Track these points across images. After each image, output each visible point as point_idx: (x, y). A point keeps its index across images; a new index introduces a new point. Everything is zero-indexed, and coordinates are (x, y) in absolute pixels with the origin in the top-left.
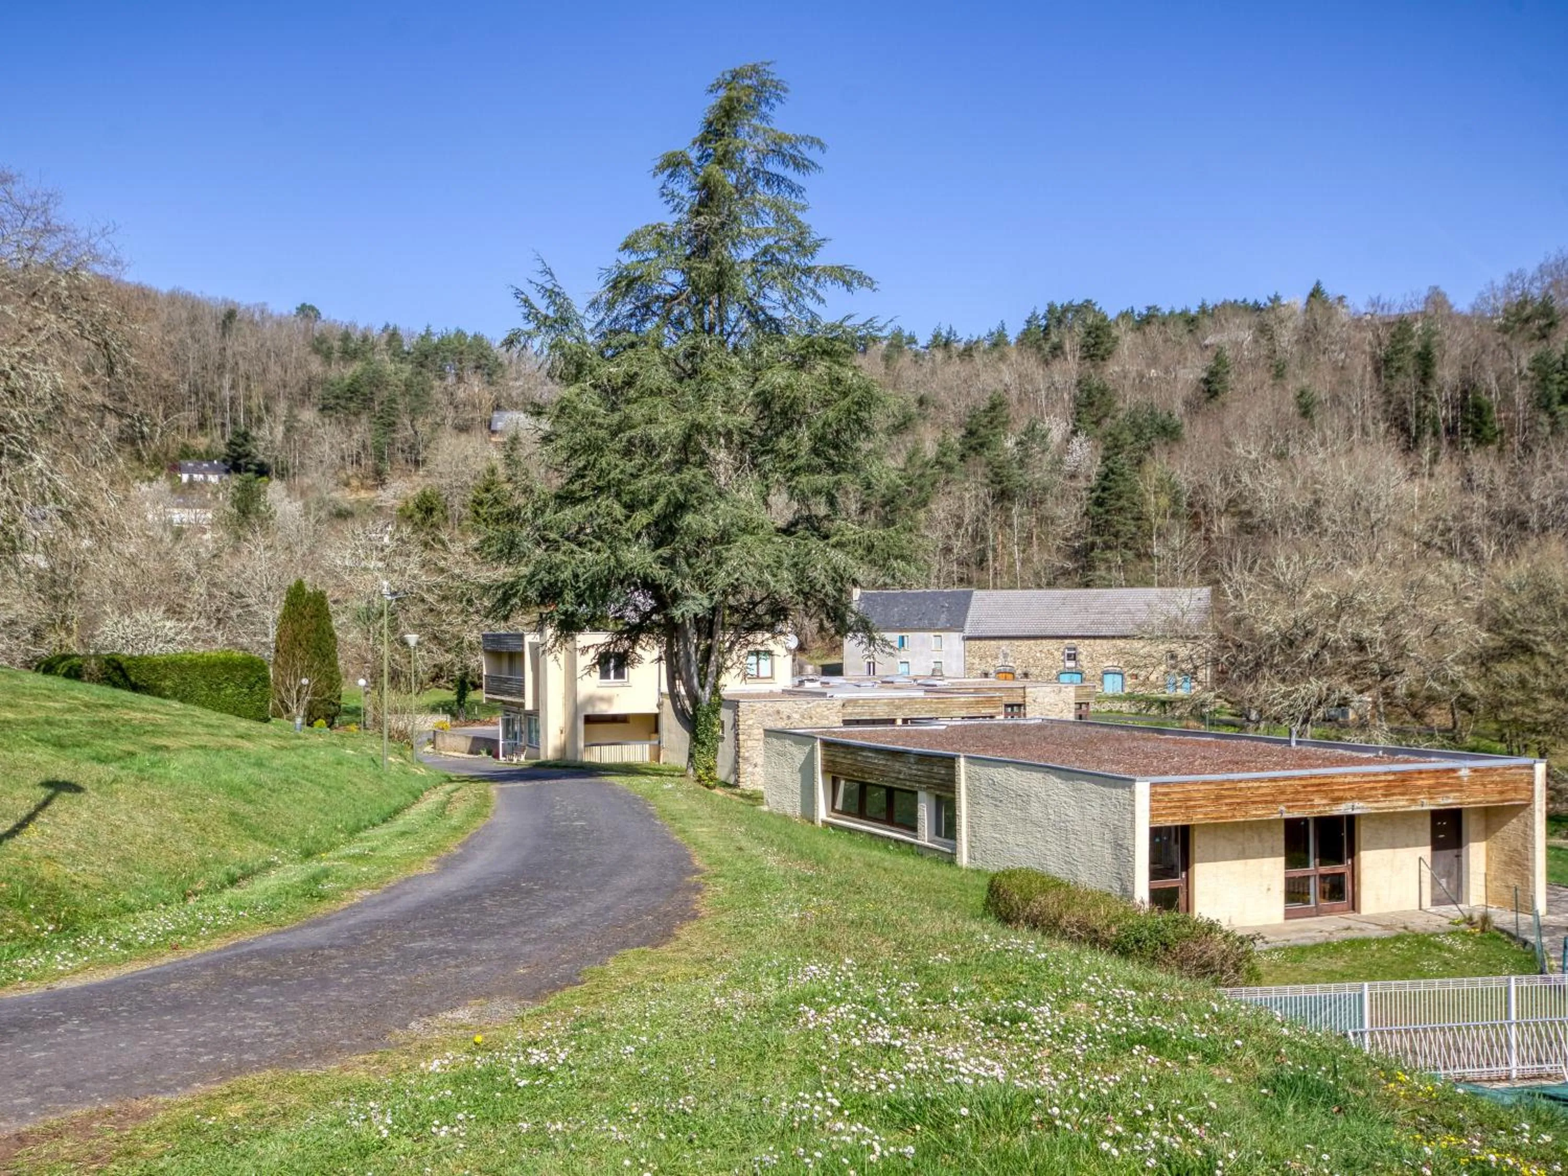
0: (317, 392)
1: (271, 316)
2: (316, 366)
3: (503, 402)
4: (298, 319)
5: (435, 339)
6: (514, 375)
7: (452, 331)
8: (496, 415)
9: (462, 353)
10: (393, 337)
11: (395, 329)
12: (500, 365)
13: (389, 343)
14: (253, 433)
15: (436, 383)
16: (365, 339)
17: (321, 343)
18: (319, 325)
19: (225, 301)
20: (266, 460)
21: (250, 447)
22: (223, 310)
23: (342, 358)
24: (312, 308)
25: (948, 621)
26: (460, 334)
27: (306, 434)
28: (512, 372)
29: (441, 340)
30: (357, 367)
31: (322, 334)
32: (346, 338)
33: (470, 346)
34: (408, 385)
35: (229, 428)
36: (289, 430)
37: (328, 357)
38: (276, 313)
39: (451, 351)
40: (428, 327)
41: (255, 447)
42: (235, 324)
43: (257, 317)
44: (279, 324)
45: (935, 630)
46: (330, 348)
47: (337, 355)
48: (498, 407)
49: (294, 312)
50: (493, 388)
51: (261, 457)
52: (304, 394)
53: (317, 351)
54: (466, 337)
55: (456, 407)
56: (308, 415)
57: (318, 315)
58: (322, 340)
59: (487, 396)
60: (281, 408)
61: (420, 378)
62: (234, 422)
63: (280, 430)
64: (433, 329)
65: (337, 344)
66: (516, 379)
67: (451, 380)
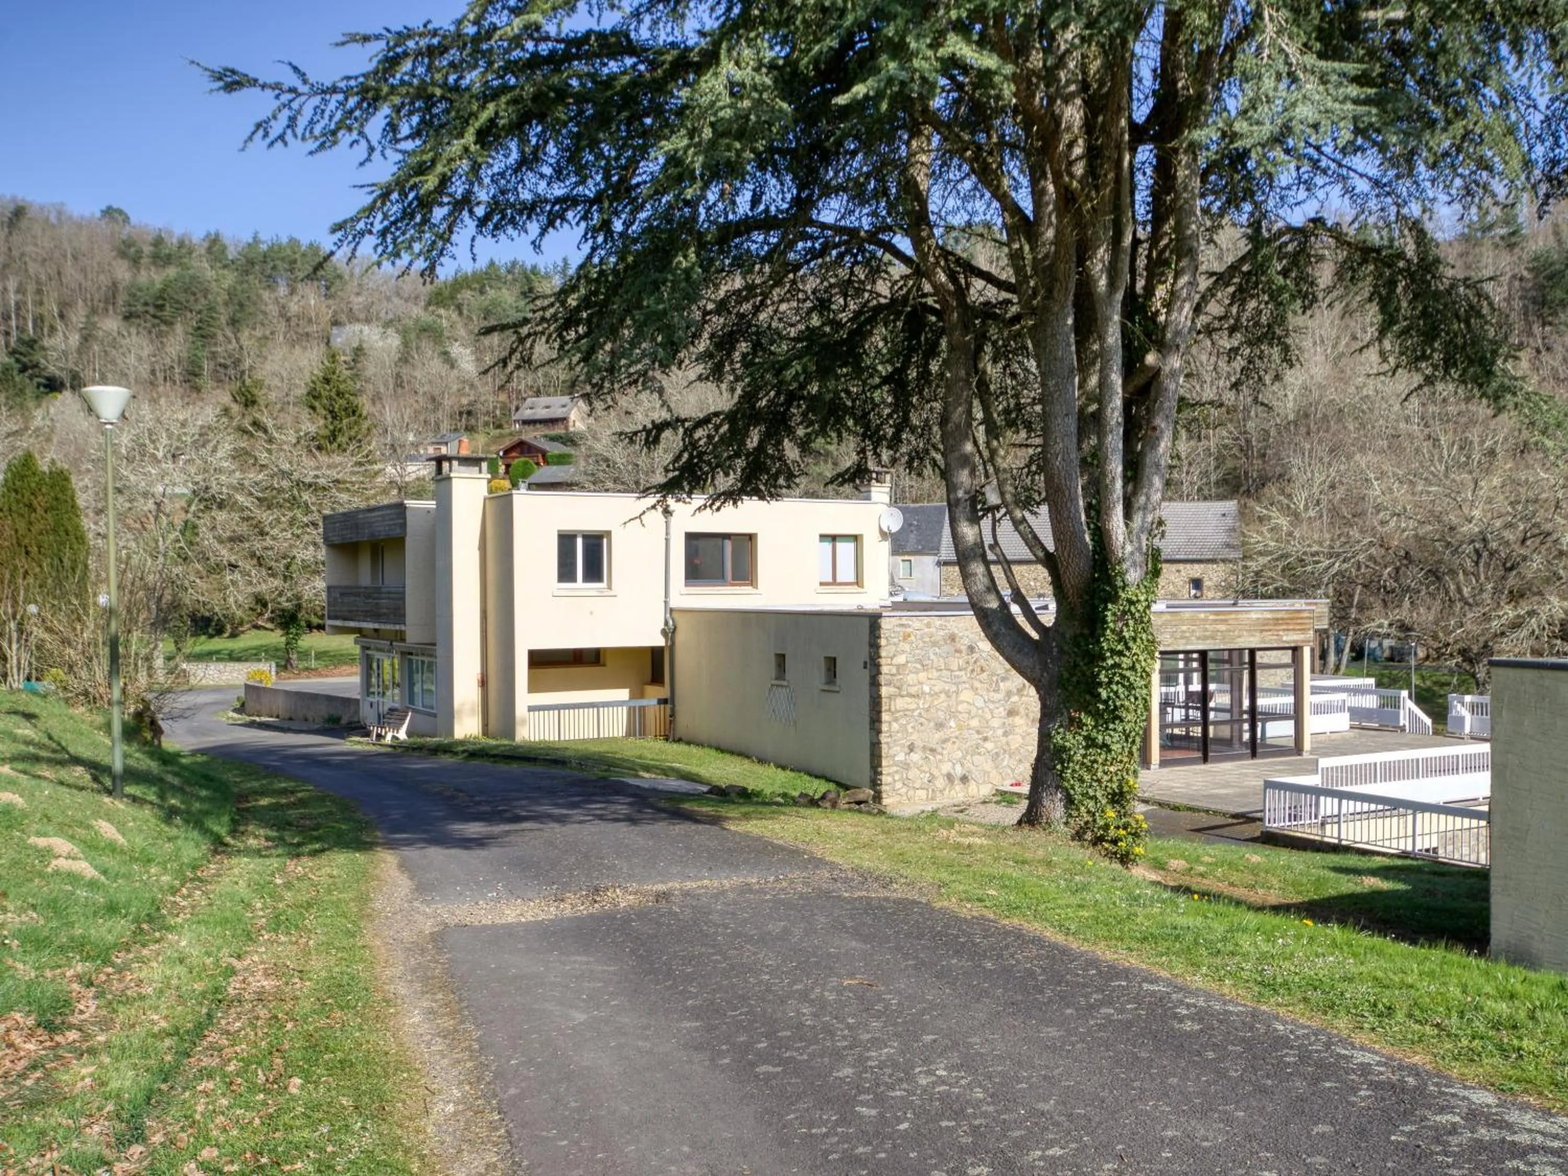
0: (121, 299)
1: (70, 218)
2: (123, 272)
3: (343, 318)
4: (103, 222)
5: (264, 247)
6: (356, 290)
7: (285, 240)
8: (335, 331)
9: (295, 262)
10: (214, 245)
11: (217, 235)
12: (340, 277)
13: (209, 250)
14: (46, 342)
15: (266, 295)
16: (181, 244)
17: (129, 246)
18: (127, 229)
19: (14, 199)
20: (57, 373)
21: (38, 357)
22: (12, 207)
23: (154, 263)
24: (120, 212)
25: (919, 542)
26: (294, 243)
27: (109, 345)
28: (352, 286)
29: (271, 248)
30: (172, 272)
31: (130, 237)
32: (158, 242)
33: (304, 255)
34: (231, 293)
35: (14, 333)
36: (86, 339)
37: (136, 261)
38: (76, 214)
39: (283, 259)
40: (256, 233)
41: (45, 358)
42: (24, 224)
43: (53, 219)
44: (80, 226)
45: (903, 554)
46: (139, 252)
47: (145, 261)
48: (336, 323)
49: (98, 214)
50: (331, 302)
51: (51, 368)
52: (107, 302)
53: (123, 255)
54: (299, 246)
55: (288, 320)
56: (111, 324)
57: (126, 219)
58: (128, 243)
59: (324, 310)
60: (78, 315)
61: (245, 286)
62: (21, 329)
63: (75, 339)
64: (263, 236)
65: (147, 249)
66: (358, 294)
67: (282, 290)
